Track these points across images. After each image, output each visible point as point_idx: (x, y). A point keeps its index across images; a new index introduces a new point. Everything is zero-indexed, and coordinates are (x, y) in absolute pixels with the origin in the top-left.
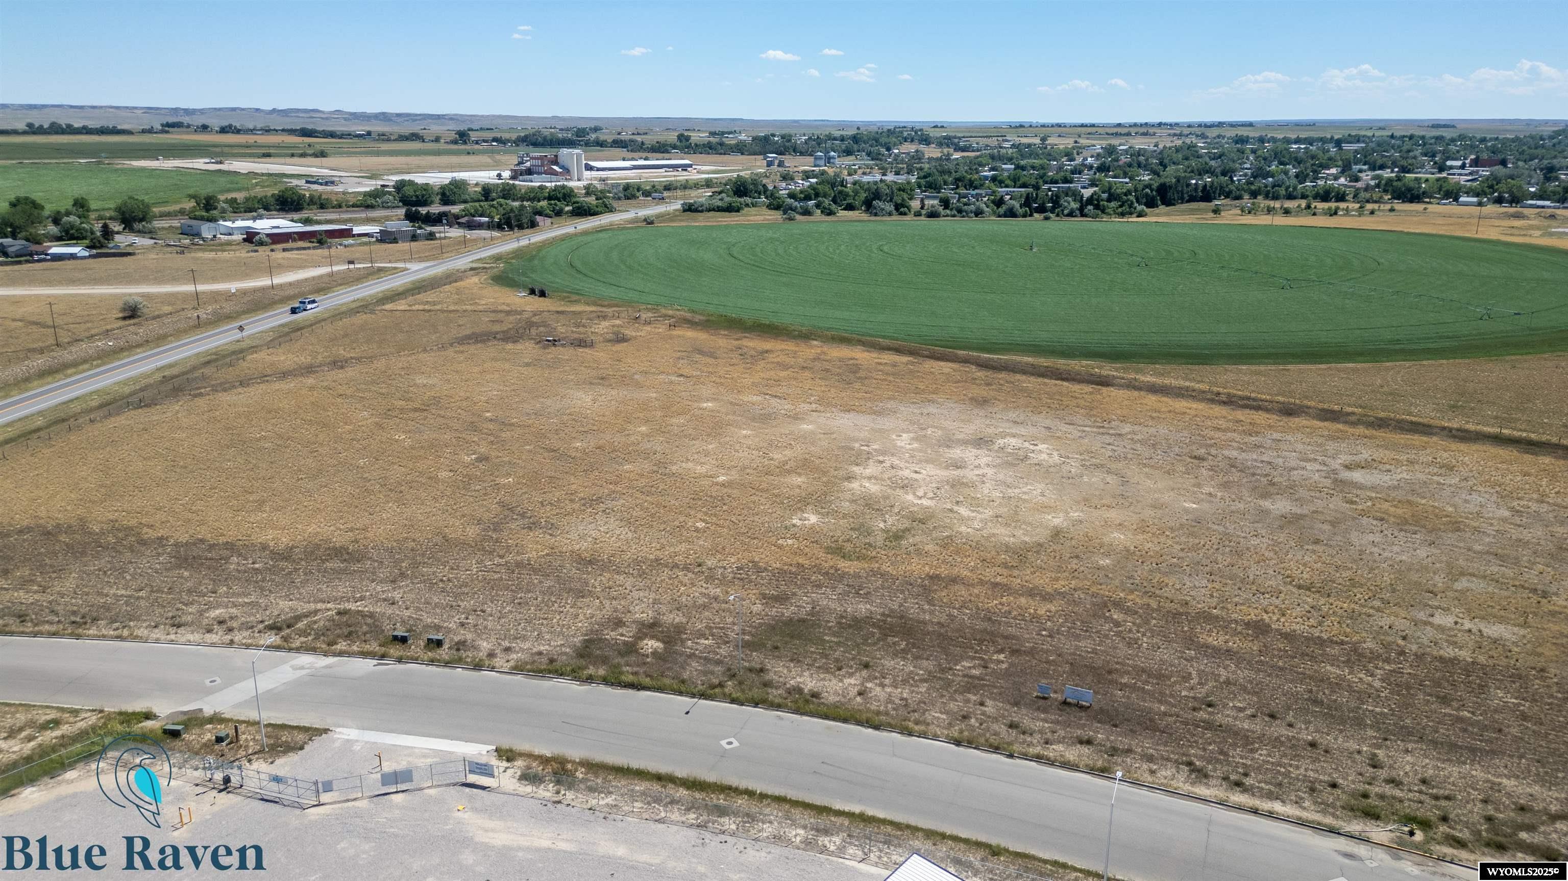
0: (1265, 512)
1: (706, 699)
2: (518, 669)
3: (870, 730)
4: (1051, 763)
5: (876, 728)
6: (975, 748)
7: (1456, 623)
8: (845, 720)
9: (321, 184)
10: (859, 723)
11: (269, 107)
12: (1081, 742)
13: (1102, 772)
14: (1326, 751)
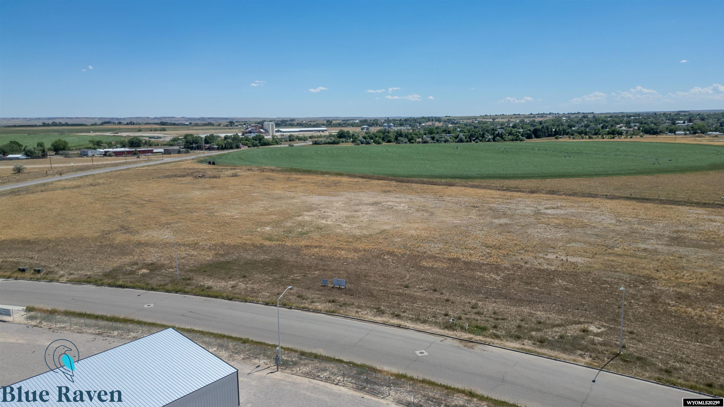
0: (492, 223)
1: (154, 291)
2: (70, 281)
3: (227, 301)
4: (308, 310)
5: (231, 300)
6: (274, 306)
7: (557, 257)
8: (216, 297)
9: (155, 138)
10: (223, 298)
11: (154, 117)
12: (329, 302)
13: (332, 312)
14: (453, 303)
